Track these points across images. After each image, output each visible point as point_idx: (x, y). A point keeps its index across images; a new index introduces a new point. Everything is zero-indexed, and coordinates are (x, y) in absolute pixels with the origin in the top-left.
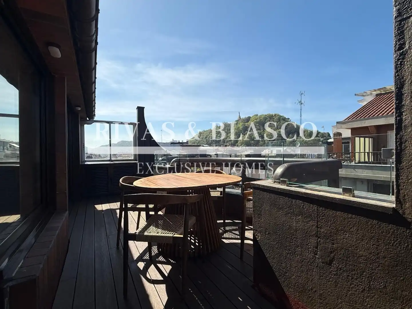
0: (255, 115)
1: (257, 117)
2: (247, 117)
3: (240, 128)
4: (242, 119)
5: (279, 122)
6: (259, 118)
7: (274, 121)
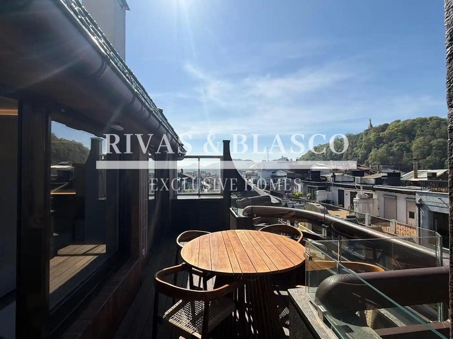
0: (396, 121)
1: (399, 123)
2: (382, 124)
3: (372, 139)
4: (375, 128)
5: (438, 129)
6: (402, 125)
7: (428, 127)
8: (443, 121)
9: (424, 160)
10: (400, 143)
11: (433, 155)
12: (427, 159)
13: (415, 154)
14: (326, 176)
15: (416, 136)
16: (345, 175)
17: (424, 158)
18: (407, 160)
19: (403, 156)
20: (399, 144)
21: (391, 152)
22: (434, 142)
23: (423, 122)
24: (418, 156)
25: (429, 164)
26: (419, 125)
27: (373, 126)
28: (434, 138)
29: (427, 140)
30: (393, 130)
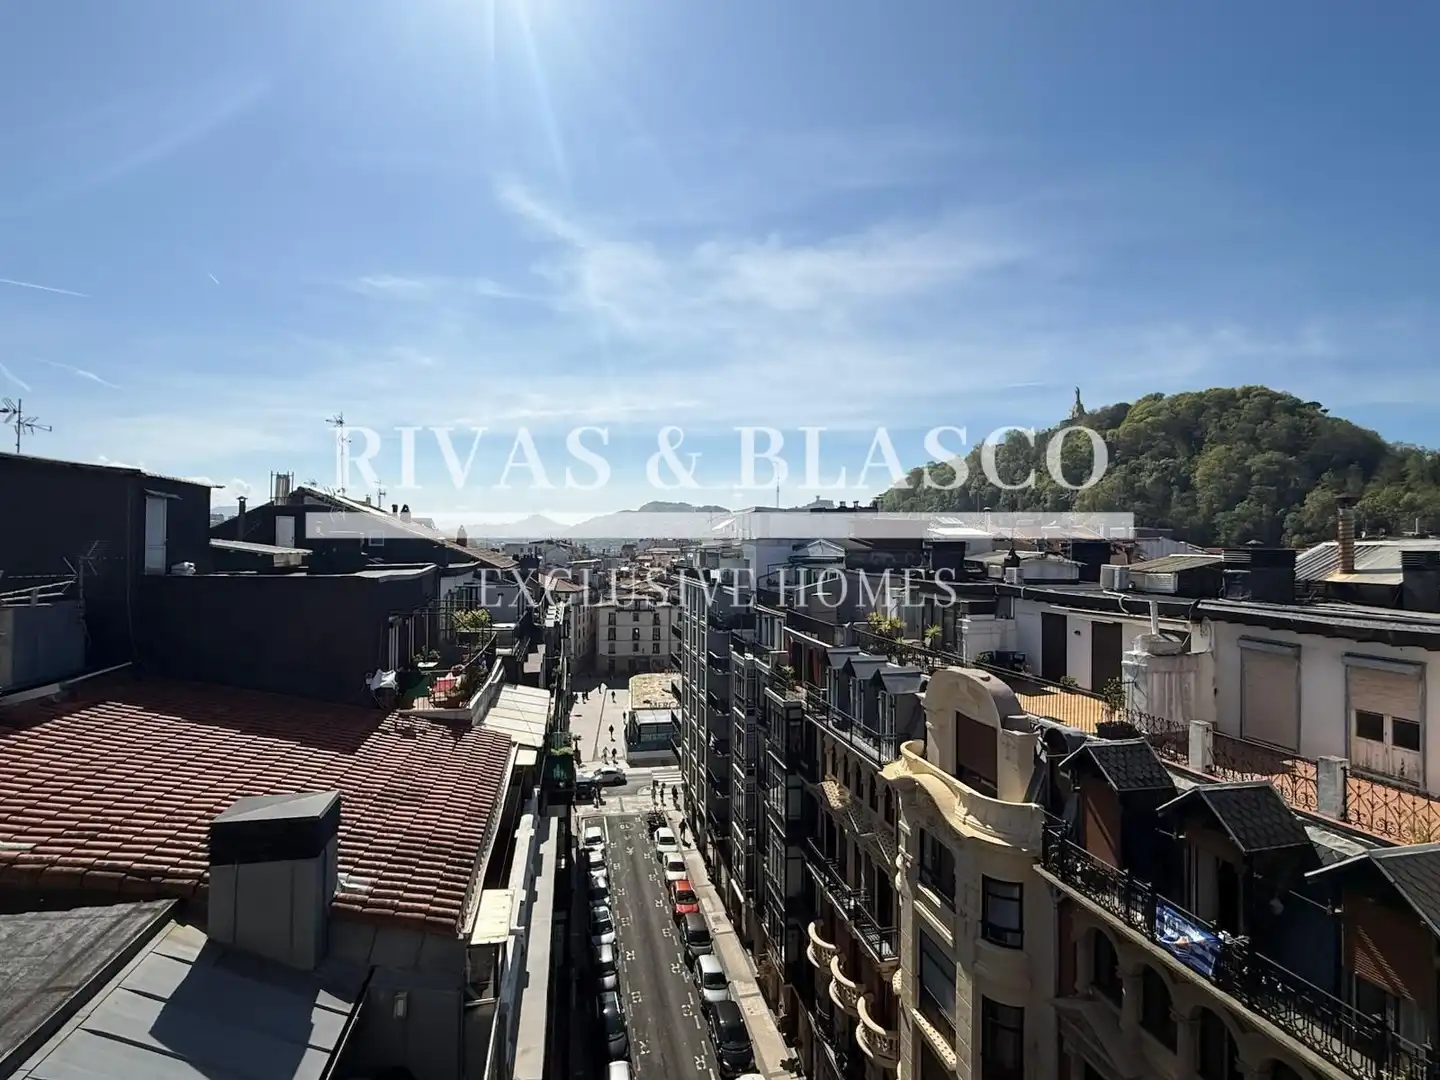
0: (1152, 395)
1: (1160, 404)
2: (1111, 405)
3: (1082, 450)
4: (1091, 414)
5: (1265, 423)
6: (1167, 409)
7: (1239, 416)
8: (1278, 402)
9: (1230, 516)
10: (1162, 462)
11: (1252, 500)
12: (1237, 510)
13: (1205, 495)
14: (986, 560)
15: (1205, 443)
16: (1051, 557)
17: (1229, 507)
18: (1180, 512)
19: (1170, 500)
20: (1159, 465)
21: (1137, 489)
22: (1256, 461)
23: (1225, 401)
24: (1211, 503)
25: (1241, 524)
26: (1213, 411)
27: (1086, 411)
28: (1256, 451)
29: (1238, 455)
30: (1142, 423)
